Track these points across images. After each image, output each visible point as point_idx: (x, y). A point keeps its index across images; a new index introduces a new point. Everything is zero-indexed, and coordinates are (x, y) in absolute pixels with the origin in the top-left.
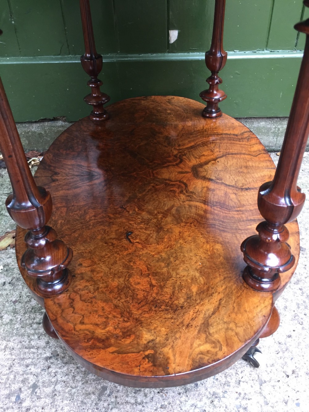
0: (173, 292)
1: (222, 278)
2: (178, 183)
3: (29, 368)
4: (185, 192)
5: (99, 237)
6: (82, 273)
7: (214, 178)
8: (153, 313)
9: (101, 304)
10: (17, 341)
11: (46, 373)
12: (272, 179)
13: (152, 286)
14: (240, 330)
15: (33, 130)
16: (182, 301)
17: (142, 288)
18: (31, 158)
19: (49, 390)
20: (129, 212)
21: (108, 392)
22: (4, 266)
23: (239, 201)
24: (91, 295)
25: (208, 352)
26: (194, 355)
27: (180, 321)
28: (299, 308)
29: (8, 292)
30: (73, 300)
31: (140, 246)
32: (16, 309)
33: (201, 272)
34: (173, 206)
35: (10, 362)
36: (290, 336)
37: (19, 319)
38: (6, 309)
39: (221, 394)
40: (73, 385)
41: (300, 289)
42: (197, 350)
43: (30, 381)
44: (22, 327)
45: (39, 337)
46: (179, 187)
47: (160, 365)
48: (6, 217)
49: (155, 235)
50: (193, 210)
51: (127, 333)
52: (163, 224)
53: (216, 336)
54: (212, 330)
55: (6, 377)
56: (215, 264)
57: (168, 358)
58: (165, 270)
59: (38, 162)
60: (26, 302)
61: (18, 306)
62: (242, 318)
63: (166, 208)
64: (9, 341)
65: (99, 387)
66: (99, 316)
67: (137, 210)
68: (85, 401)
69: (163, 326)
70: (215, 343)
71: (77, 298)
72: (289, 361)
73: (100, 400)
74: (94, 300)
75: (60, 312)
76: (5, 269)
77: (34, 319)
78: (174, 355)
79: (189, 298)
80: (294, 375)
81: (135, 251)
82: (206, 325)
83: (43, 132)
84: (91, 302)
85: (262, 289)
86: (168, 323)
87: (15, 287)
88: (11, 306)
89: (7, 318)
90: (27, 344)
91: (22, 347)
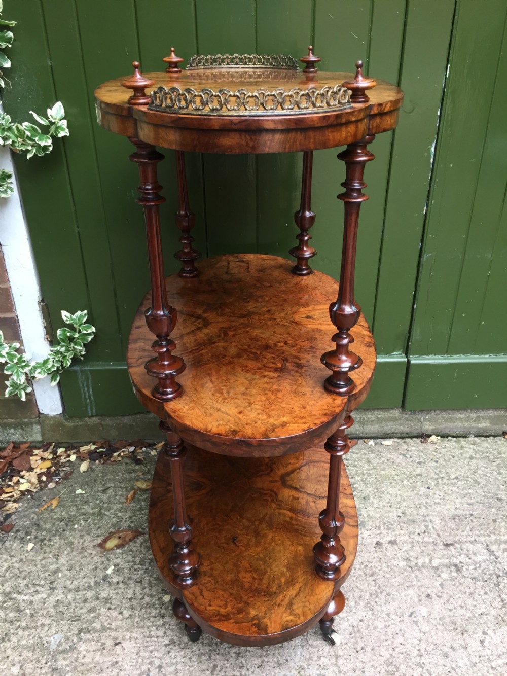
0: (269, 583)
1: (302, 572)
2: (269, 492)
3: (153, 653)
4: (275, 500)
5: (213, 542)
6: (204, 571)
7: (298, 487)
8: (256, 598)
9: (221, 593)
10: (139, 632)
11: (167, 656)
12: (325, 508)
13: (254, 579)
14: (312, 607)
15: (125, 422)
16: (275, 589)
17: (248, 580)
18: (121, 449)
19: (172, 669)
20: (232, 519)
21: (219, 668)
22: (115, 566)
23: (317, 508)
24: (213, 587)
25: (291, 620)
26: (283, 623)
27: (274, 602)
28: (371, 596)
29: (123, 590)
30: (202, 590)
31: (244, 549)
32: (132, 605)
33: (287, 568)
34: (266, 514)
35: (136, 649)
36: (362, 621)
37: (137, 614)
38: (124, 605)
39: (306, 667)
40: (191, 665)
41: (374, 580)
42: (285, 620)
43: (155, 663)
44: (141, 620)
45: (157, 628)
46: (271, 496)
47: (262, 629)
48: (106, 517)
49: (254, 539)
50: (282, 517)
51: (240, 611)
52: (259, 530)
53: (297, 611)
54: (294, 607)
55: (135, 661)
56: (297, 561)
57: (267, 625)
58: (263, 567)
59: (127, 453)
60: (141, 599)
61: (134, 603)
62: (313, 599)
63: (261, 516)
64: (132, 632)
65: (211, 665)
66: (221, 600)
67: (239, 518)
69: (263, 606)
70: (296, 615)
71: (204, 589)
72: (359, 640)
74: (216, 590)
75: (194, 598)
76: (116, 569)
77: (150, 613)
78: (271, 623)
79: (280, 586)
80: (363, 651)
81: (241, 553)
82: (290, 604)
83: (134, 424)
84: (214, 592)
85: (328, 579)
86: (266, 604)
87: (128, 585)
88: (128, 603)
89: (126, 613)
90: (147, 634)
91: (144, 637)
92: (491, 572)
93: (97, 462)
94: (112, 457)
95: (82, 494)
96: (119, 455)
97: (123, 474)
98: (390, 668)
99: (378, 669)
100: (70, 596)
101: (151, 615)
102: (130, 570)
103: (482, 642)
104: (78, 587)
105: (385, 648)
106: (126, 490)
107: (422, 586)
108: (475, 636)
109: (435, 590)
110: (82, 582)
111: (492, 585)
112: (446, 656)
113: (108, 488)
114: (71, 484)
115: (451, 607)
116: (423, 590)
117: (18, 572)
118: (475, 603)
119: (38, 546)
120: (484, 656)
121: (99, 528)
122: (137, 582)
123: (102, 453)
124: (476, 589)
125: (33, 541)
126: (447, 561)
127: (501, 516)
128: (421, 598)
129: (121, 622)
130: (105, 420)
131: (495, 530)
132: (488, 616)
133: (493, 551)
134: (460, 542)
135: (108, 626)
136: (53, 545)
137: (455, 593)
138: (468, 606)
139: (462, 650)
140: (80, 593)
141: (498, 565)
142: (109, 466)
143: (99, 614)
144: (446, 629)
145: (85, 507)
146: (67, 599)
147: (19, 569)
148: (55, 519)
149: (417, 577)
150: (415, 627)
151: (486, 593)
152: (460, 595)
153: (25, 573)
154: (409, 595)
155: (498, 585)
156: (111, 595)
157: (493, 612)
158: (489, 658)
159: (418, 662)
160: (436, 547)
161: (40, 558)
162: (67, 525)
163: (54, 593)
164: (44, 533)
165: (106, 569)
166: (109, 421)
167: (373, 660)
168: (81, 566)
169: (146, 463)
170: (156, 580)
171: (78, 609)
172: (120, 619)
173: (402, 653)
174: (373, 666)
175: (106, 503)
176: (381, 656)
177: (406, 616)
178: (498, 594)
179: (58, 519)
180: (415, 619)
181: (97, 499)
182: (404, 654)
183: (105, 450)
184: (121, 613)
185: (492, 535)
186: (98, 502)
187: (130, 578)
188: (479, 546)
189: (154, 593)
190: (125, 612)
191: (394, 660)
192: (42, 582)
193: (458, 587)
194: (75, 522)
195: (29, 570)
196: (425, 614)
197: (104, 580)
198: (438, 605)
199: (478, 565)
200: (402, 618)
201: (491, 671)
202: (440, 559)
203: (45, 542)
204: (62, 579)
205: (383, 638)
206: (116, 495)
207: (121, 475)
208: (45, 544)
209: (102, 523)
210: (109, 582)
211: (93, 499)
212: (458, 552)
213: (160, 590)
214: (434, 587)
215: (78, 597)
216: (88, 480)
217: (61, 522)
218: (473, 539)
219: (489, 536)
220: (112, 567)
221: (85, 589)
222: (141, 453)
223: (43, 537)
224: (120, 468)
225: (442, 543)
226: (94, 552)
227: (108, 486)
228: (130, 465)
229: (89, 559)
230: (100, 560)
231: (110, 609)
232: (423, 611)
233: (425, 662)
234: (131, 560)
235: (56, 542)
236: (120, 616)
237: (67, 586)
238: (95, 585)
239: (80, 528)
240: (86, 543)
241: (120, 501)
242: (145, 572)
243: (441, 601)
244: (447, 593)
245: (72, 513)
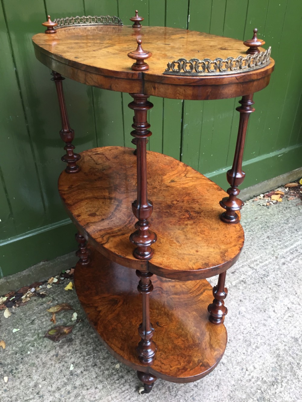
3: (131, 399)
10: (115, 393)
11: (140, 397)
14: (222, 342)
15: (24, 274)
18: (25, 293)
21: (171, 388)
22: (72, 364)
32: (100, 380)
37: (107, 383)
44: (112, 386)
45: (123, 385)
53: (216, 347)
59: (31, 293)
60: (103, 374)
64: (111, 395)
65: (167, 388)
68: (165, 396)
73: (170, 392)
76: (74, 365)
77: (114, 379)
81: (166, 330)
87: (89, 371)
88: (96, 380)
89: (100, 386)
90: (120, 391)
91: (120, 393)
92: (258, 277)
93: (13, 307)
94: (22, 300)
95: (18, 331)
96: (26, 297)
97: (37, 307)
98: (247, 343)
99: (243, 346)
100: (57, 395)
101: (115, 380)
102: (84, 361)
103: (274, 311)
104: (58, 388)
105: (239, 335)
106: (47, 316)
107: (235, 297)
108: (270, 310)
109: (242, 297)
110: (59, 383)
111: (262, 283)
112: (265, 325)
113: (33, 320)
114: (5, 328)
115: (253, 301)
116: (237, 299)
117: (9, 398)
118: (261, 295)
119: (11, 377)
120: (279, 317)
121: (45, 347)
122: (94, 366)
123: (13, 301)
124: (257, 288)
125: (5, 375)
126: (238, 280)
127: (246, 250)
128: (238, 303)
129: (100, 393)
130: (10, 278)
131: (247, 257)
132: (269, 298)
133: (253, 267)
134: (238, 269)
135: (94, 399)
136: (22, 371)
137: (250, 294)
138: (259, 298)
139: (269, 319)
140: (62, 390)
141: (259, 273)
142: (24, 306)
143: (84, 396)
144: (257, 313)
145: (27, 338)
146: (56, 398)
147: (8, 397)
148: (10, 355)
149: (230, 294)
150: (245, 318)
151: (262, 288)
152: (252, 294)
153: (15, 397)
154: (233, 304)
155: (264, 282)
156: (83, 381)
157: (270, 295)
158: (281, 318)
159: (256, 333)
160: (229, 276)
161: (18, 383)
162: (22, 354)
163: (44, 399)
164: (9, 366)
165: (68, 368)
166: (12, 278)
167: (238, 343)
168: (50, 374)
169: (48, 295)
170: (103, 360)
171: (67, 400)
172: (99, 391)
173: (247, 333)
174: (239, 346)
175: (39, 329)
176: (239, 339)
177: (238, 315)
178: (266, 286)
179: (13, 354)
180: (242, 315)
181: (31, 330)
182: (249, 333)
183: (14, 297)
184: (96, 388)
185: (248, 260)
186: (33, 331)
187: (87, 366)
188: (246, 267)
189: (108, 367)
190: (98, 386)
191: (246, 338)
192: (32, 396)
193: (250, 291)
194: (26, 350)
195: (17, 394)
196: (245, 310)
197: (72, 375)
198: (247, 302)
199: (251, 277)
200: (237, 317)
201: (286, 322)
202: (234, 281)
203: (14, 371)
204: (43, 388)
205: (235, 330)
206: (43, 322)
207: (37, 309)
208: (15, 373)
209: (46, 343)
210: (75, 374)
211: (28, 331)
212: (240, 274)
213: (110, 364)
214: (241, 295)
215: (63, 393)
216: (15, 321)
217: (16, 354)
218: (241, 265)
219: (247, 261)
220: (72, 365)
221: (63, 386)
222: (40, 290)
223: (10, 370)
224: (33, 305)
225: (230, 273)
226: (53, 362)
227: (33, 319)
228: (38, 300)
229: (53, 368)
230: (61, 365)
231: (88, 389)
232: (243, 309)
233: (259, 332)
234: (81, 355)
235: (22, 368)
236: (97, 390)
237: (50, 390)
238: (68, 381)
239: (32, 352)
240: (44, 360)
241: (48, 324)
242: (94, 358)
243: (247, 301)
244: (247, 296)
245: (21, 346)
